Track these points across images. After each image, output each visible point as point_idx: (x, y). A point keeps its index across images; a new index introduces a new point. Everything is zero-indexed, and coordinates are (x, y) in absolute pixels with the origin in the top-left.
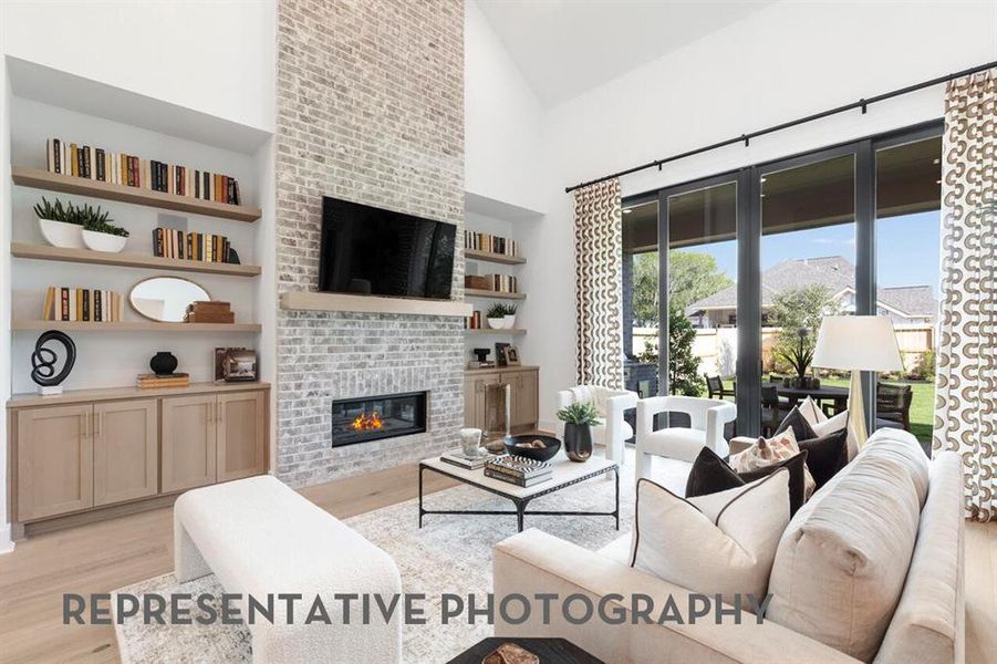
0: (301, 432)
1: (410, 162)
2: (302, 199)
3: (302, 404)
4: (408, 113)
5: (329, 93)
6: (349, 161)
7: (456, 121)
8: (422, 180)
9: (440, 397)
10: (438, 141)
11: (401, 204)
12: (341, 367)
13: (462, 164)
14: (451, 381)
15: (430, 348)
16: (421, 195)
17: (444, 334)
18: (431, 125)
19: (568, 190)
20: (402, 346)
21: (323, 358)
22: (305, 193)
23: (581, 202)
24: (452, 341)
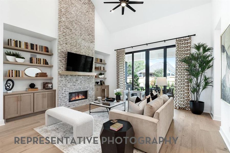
0: (63, 99)
1: (84, 44)
2: (63, 52)
3: (63, 93)
4: (84, 35)
5: (68, 30)
6: (72, 44)
7: (93, 36)
8: (87, 48)
9: (90, 92)
10: (89, 40)
11: (82, 53)
12: (71, 86)
13: (94, 45)
14: (92, 88)
15: (88, 82)
16: (86, 51)
17: (91, 79)
18: (88, 37)
19: (115, 50)
20: (82, 81)
21: (67, 84)
22: (64, 51)
23: (118, 53)
24: (92, 80)
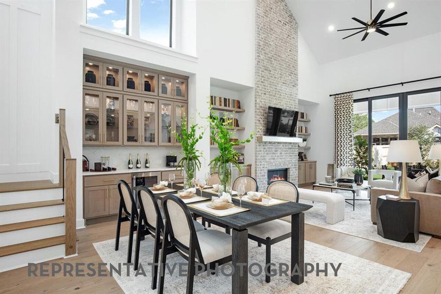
1: (285, 91)
2: (261, 107)
3: (261, 170)
4: (284, 75)
5: (267, 73)
6: (271, 93)
7: (296, 75)
8: (288, 97)
9: (292, 170)
10: (292, 83)
11: (283, 105)
12: (270, 159)
13: (297, 90)
14: (295, 165)
15: (289, 153)
16: (287, 102)
17: (293, 149)
18: (290, 77)
19: (330, 96)
20: (283, 153)
21: (265, 156)
22: (262, 106)
23: (336, 101)
24: (295, 151)
